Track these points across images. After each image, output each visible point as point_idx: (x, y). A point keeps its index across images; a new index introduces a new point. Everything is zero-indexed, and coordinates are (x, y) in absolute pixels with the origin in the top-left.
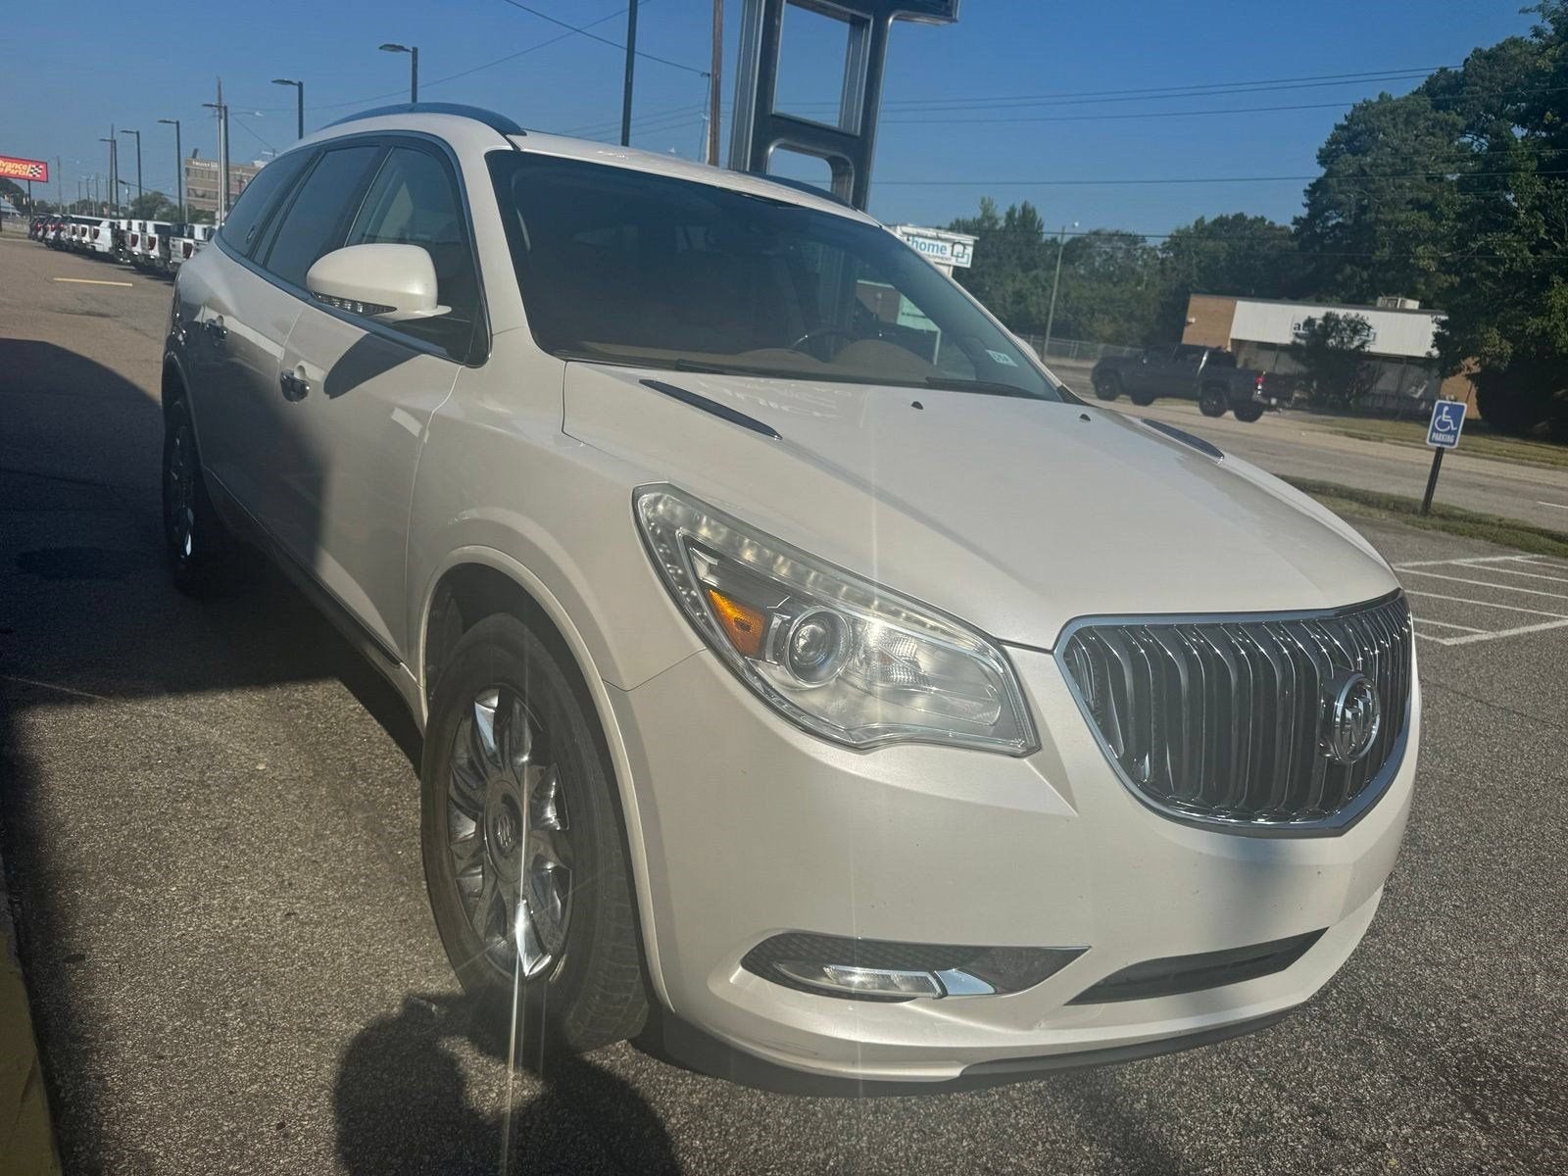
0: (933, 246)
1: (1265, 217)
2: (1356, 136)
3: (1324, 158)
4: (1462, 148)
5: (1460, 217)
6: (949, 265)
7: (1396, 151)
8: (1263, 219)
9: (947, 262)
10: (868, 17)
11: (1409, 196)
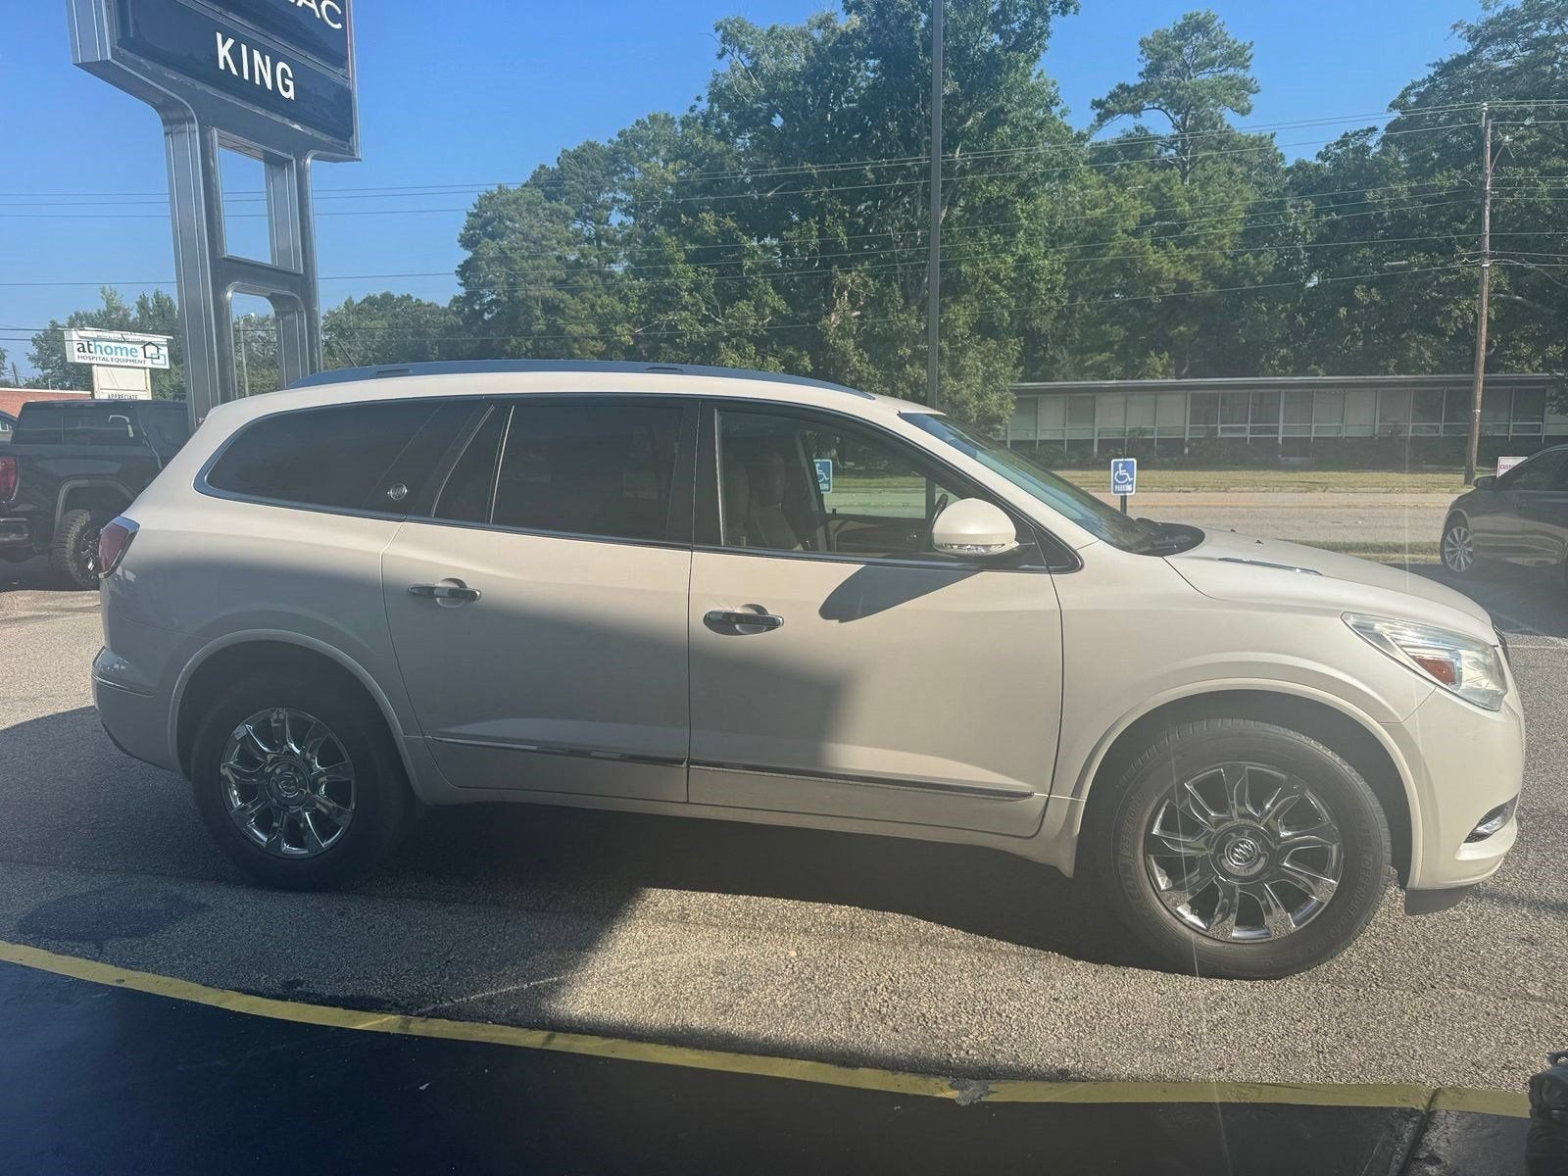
0: (121, 349)
1: (411, 295)
2: (488, 222)
3: (468, 242)
4: (577, 234)
5: (642, 299)
6: (145, 368)
7: (526, 237)
8: (409, 297)
9: (143, 365)
10: (291, 157)
11: (548, 274)
